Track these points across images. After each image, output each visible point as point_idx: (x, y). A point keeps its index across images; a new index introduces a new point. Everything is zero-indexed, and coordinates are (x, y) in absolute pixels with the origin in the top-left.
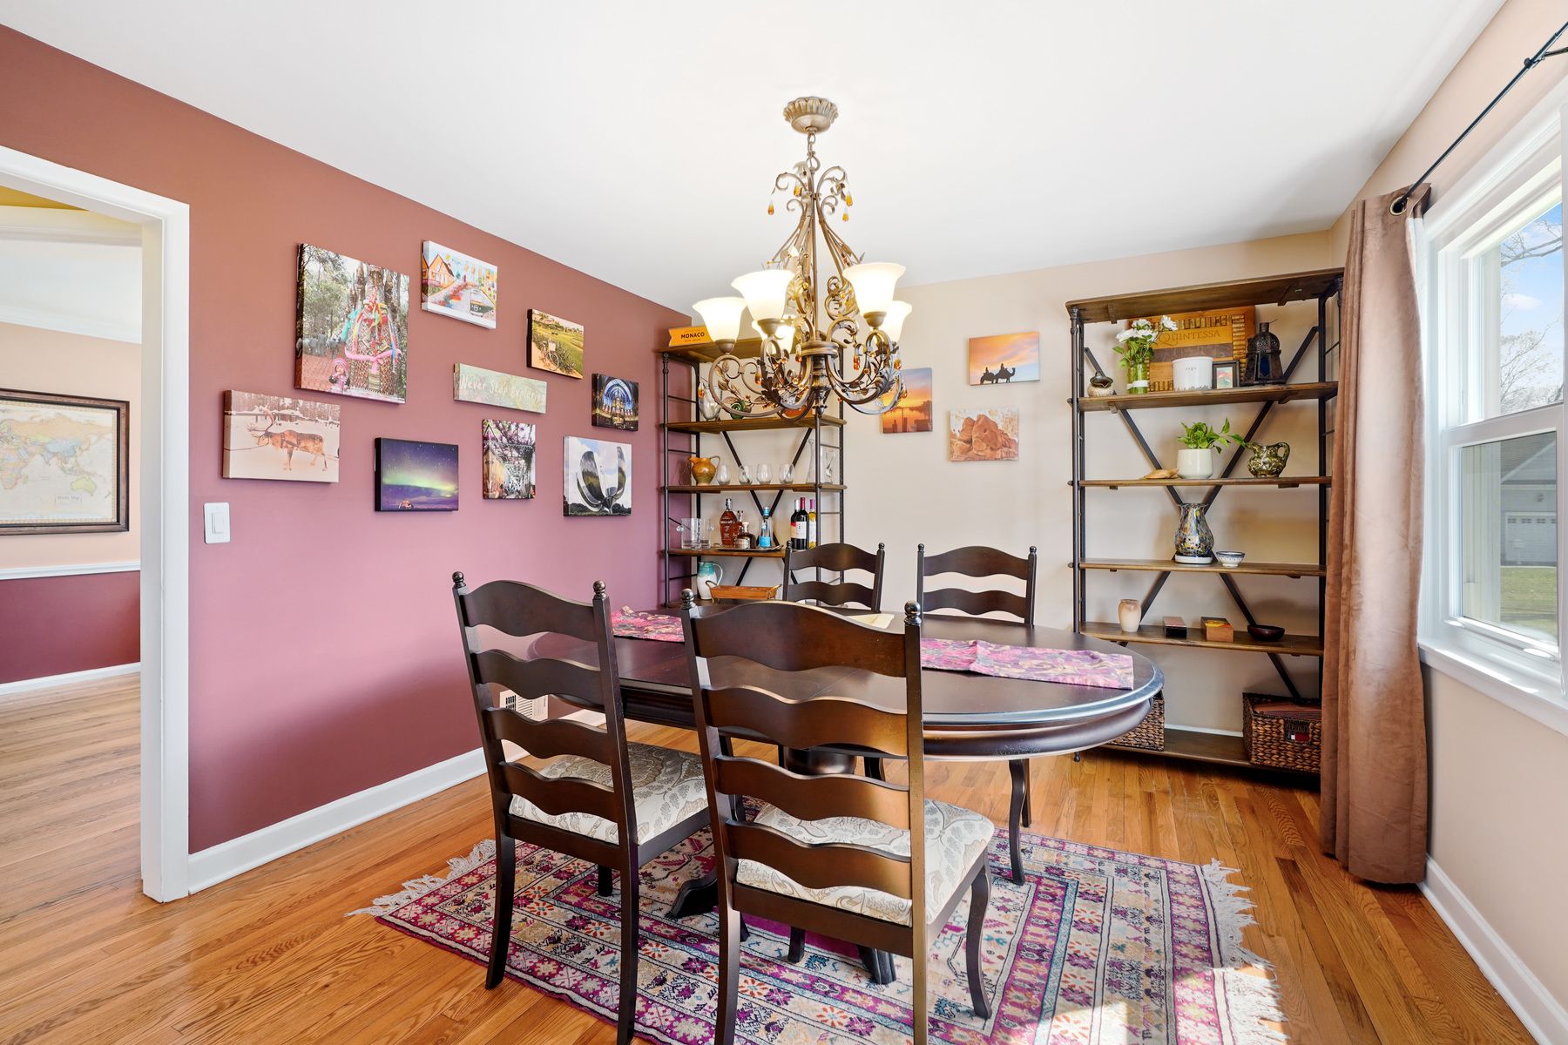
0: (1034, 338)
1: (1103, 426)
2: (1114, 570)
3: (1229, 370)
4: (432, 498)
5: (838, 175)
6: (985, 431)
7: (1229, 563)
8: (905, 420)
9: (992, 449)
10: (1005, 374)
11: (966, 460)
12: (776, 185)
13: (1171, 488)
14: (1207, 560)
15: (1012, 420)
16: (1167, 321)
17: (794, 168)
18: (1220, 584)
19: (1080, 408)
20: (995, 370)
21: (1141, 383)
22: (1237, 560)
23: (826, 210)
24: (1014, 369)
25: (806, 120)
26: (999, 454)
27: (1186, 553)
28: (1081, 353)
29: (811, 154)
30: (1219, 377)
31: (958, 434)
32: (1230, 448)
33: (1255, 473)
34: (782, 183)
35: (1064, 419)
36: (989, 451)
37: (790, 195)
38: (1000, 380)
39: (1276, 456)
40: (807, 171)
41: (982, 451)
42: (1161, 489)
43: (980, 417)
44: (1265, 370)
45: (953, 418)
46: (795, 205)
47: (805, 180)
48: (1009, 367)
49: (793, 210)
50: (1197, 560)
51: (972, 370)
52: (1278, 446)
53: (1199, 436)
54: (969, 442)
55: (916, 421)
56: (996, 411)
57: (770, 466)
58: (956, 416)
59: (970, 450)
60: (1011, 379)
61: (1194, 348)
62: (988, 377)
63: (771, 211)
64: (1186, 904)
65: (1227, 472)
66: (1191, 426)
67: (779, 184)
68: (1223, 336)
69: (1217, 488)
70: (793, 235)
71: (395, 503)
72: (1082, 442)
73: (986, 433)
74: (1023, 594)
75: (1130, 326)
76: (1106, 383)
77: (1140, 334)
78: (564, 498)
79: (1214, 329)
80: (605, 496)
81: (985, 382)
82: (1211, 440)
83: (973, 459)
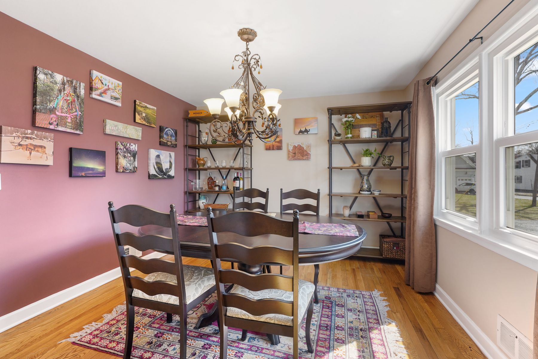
0: (316, 119)
1: (338, 149)
2: (341, 196)
3: (376, 132)
4: (94, 172)
5: (257, 57)
6: (300, 150)
7: (376, 193)
8: (273, 146)
9: (302, 156)
10: (307, 131)
11: (294, 160)
12: (235, 59)
13: (358, 170)
14: (369, 193)
15: (309, 146)
16: (358, 116)
17: (242, 53)
18: (372, 200)
19: (331, 142)
20: (303, 129)
21: (350, 135)
22: (379, 193)
23: (253, 69)
24: (309, 130)
25: (246, 37)
26: (304, 158)
27: (363, 191)
28: (331, 125)
29: (248, 49)
30: (373, 134)
31: (291, 151)
32: (376, 157)
33: (384, 165)
34: (237, 58)
35: (325, 148)
36: (301, 157)
37: (240, 62)
38: (305, 133)
39: (390, 160)
40: (246, 54)
41: (299, 157)
42: (355, 170)
43: (298, 145)
44: (387, 133)
45: (289, 145)
46: (241, 67)
47: (245, 58)
49: (241, 68)
50: (367, 193)
51: (296, 129)
52: (391, 156)
53: (367, 153)
54: (295, 153)
55: (277, 146)
56: (304, 143)
57: (226, 161)
58: (290, 145)
59: (295, 156)
60: (309, 133)
61: (366, 124)
62: (301, 132)
63: (233, 68)
64: (369, 305)
65: (375, 165)
66: (365, 150)
67: (236, 58)
68: (374, 121)
69: (372, 169)
70: (241, 77)
71: (78, 174)
72: (331, 154)
73: (300, 151)
74: (316, 205)
75: (346, 117)
76: (339, 135)
77: (350, 119)
78: (149, 172)
79: (371, 119)
80: (164, 171)
81: (300, 133)
82: (371, 154)
83: (296, 160)
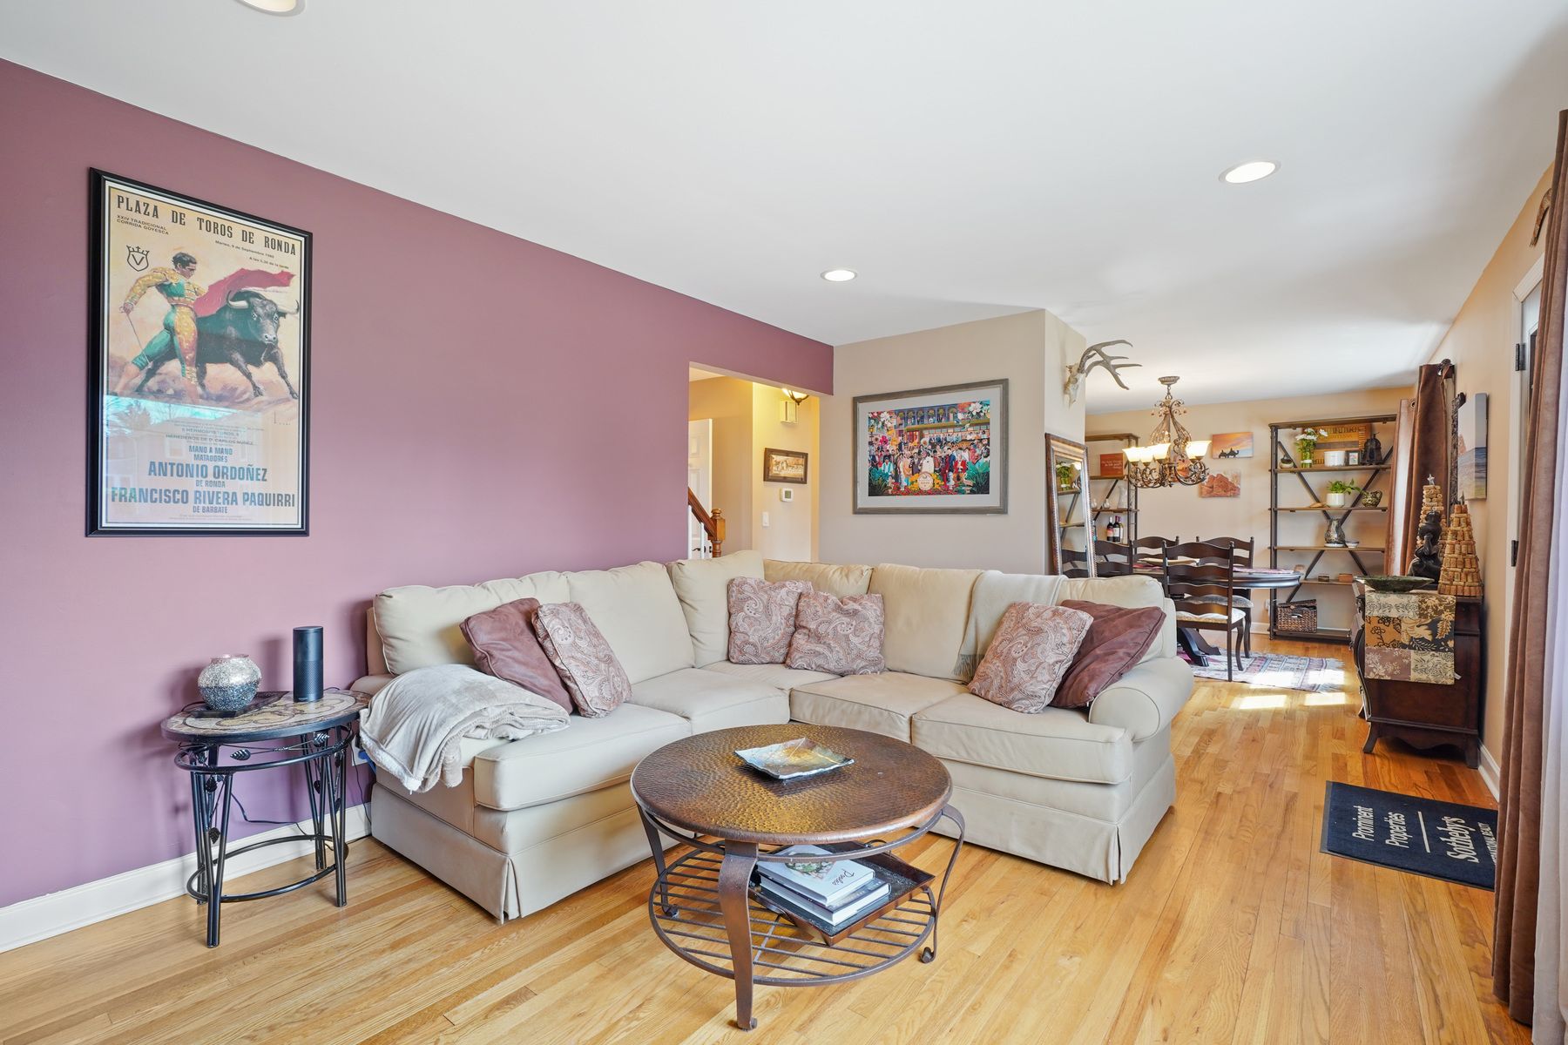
0: (1250, 436)
1: (1288, 483)
2: (1292, 550)
3: (1356, 454)
6: (1221, 482)
7: (1351, 546)
9: (1225, 491)
10: (1233, 453)
11: (1210, 497)
13: (1324, 512)
14: (1341, 545)
15: (1237, 477)
16: (1323, 432)
18: (1350, 558)
19: (1274, 473)
20: (1227, 451)
21: (1308, 461)
22: (1355, 545)
24: (1238, 451)
26: (1229, 494)
27: (1329, 542)
28: (1276, 444)
30: (1351, 458)
32: (1355, 493)
33: (1365, 505)
35: (1267, 477)
36: (1223, 493)
38: (1230, 457)
39: (1376, 497)
41: (1219, 493)
42: (1319, 511)
43: (1218, 475)
44: (1372, 457)
48: (1235, 450)
50: (1336, 545)
51: (1214, 451)
52: (1377, 493)
53: (1338, 487)
54: (1212, 487)
56: (1228, 472)
57: (1097, 500)
59: (1212, 492)
60: (1237, 455)
61: (1339, 443)
62: (1223, 454)
65: (1354, 505)
66: (1334, 482)
68: (1354, 437)
69: (1349, 511)
72: (1276, 489)
73: (1223, 483)
74: (1248, 557)
75: (1303, 433)
76: (1289, 461)
77: (1309, 437)
79: (1349, 434)
81: (1222, 457)
82: (1344, 489)
83: (1214, 496)
